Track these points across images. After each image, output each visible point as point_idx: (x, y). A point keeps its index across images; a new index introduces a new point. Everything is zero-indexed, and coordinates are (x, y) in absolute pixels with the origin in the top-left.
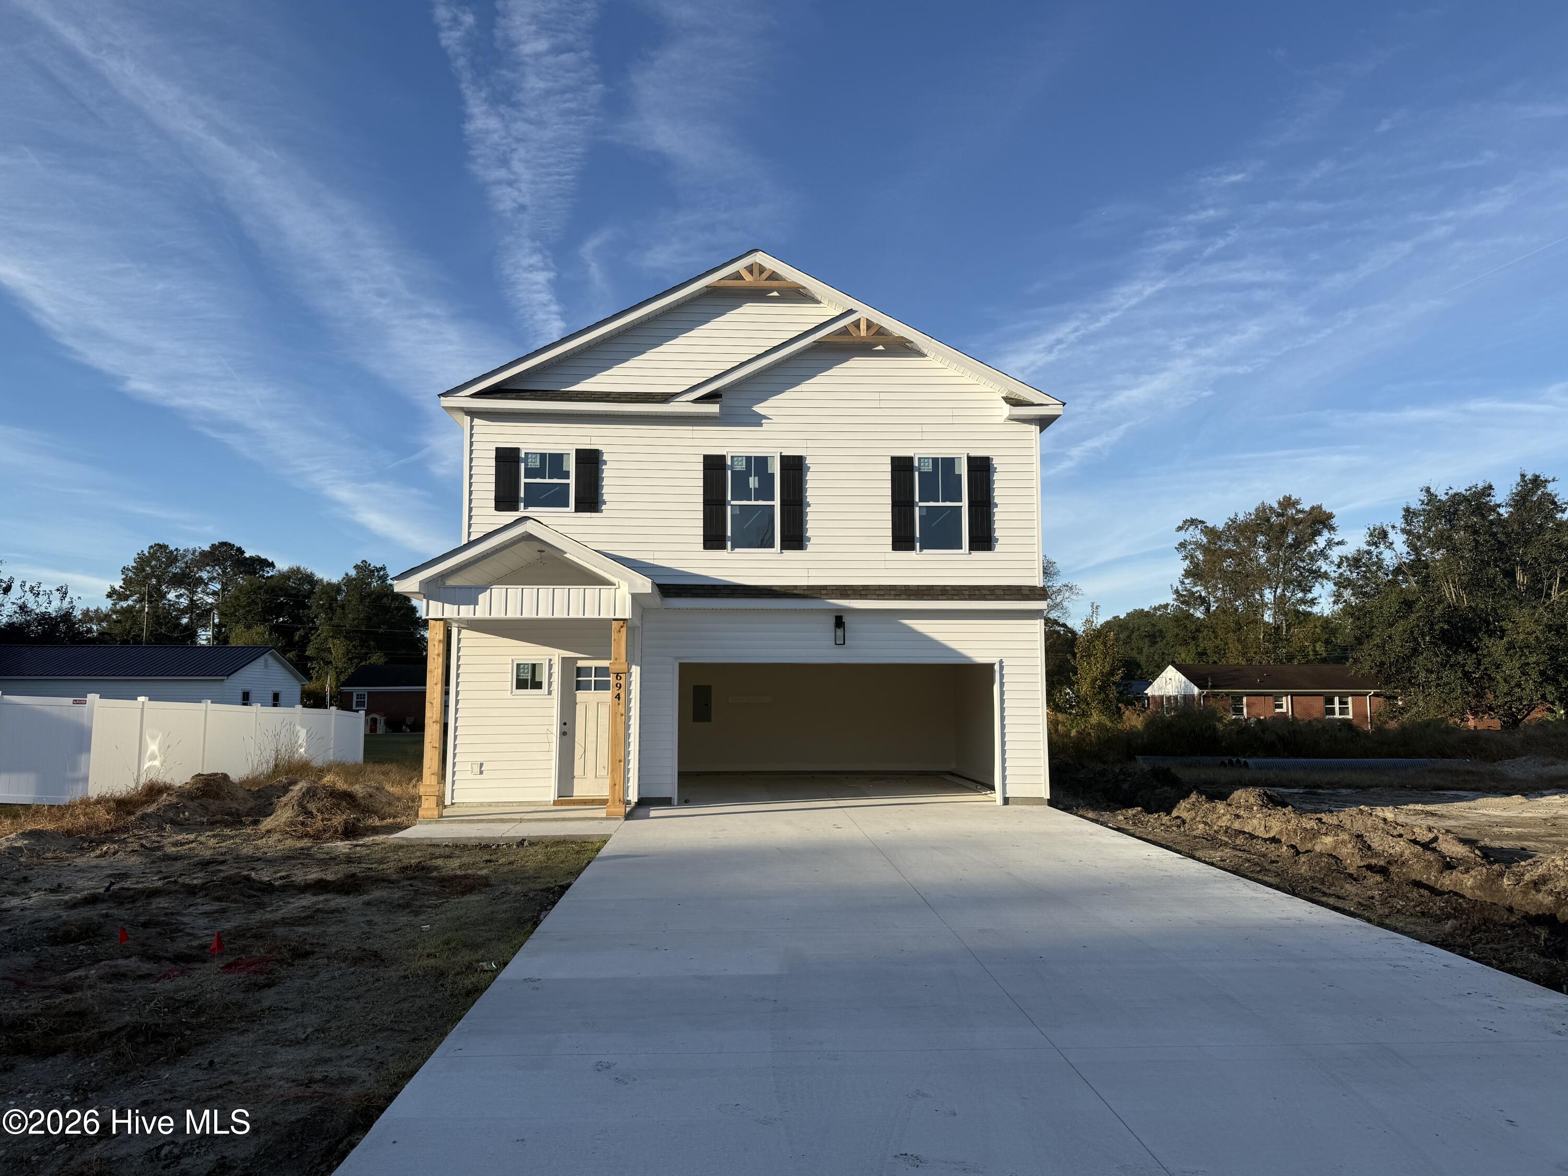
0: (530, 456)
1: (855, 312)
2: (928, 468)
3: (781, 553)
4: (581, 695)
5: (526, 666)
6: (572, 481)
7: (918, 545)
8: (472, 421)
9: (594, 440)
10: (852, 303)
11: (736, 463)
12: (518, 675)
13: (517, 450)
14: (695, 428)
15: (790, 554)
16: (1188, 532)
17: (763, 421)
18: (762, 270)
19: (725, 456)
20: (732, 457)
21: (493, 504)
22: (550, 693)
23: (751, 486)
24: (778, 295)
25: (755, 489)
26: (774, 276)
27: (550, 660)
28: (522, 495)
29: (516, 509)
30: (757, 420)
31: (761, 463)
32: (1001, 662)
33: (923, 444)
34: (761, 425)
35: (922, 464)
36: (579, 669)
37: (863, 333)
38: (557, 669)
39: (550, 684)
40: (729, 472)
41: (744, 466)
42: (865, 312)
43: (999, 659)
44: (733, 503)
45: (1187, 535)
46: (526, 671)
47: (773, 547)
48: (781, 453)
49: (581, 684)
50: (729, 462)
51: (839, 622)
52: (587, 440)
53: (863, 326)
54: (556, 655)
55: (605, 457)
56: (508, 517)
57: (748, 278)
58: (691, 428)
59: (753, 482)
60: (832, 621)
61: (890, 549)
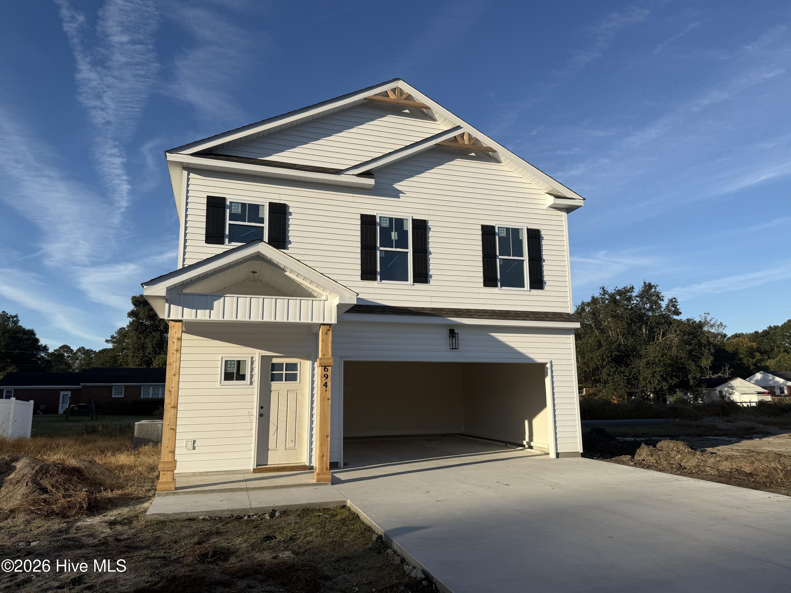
0: (233, 204)
1: (462, 128)
2: (504, 234)
3: (414, 285)
4: (275, 385)
5: (232, 362)
6: (266, 225)
7: (499, 283)
8: (188, 175)
9: (283, 197)
10: (459, 122)
11: (382, 222)
12: (225, 370)
13: (224, 199)
14: (354, 195)
15: (419, 286)
17: (401, 195)
18: (401, 92)
19: (375, 216)
20: (380, 217)
21: (204, 238)
22: (251, 383)
23: (393, 238)
24: (409, 112)
25: (395, 240)
26: (409, 97)
27: (252, 358)
28: (227, 232)
29: (223, 243)
30: (396, 194)
31: (399, 223)
32: (551, 362)
33: (500, 218)
34: (399, 197)
35: (500, 231)
36: (273, 365)
37: (466, 142)
38: (257, 365)
39: (252, 376)
40: (378, 227)
41: (388, 224)
42: (467, 128)
43: (550, 360)
44: (381, 248)
46: (232, 366)
47: (407, 280)
48: (412, 217)
49: (275, 376)
50: (378, 221)
51: (452, 333)
52: (277, 197)
53: (466, 137)
54: (257, 354)
55: (291, 210)
56: (217, 249)
57: (392, 96)
58: (352, 195)
59: (394, 236)
60: (446, 333)
61: (482, 285)
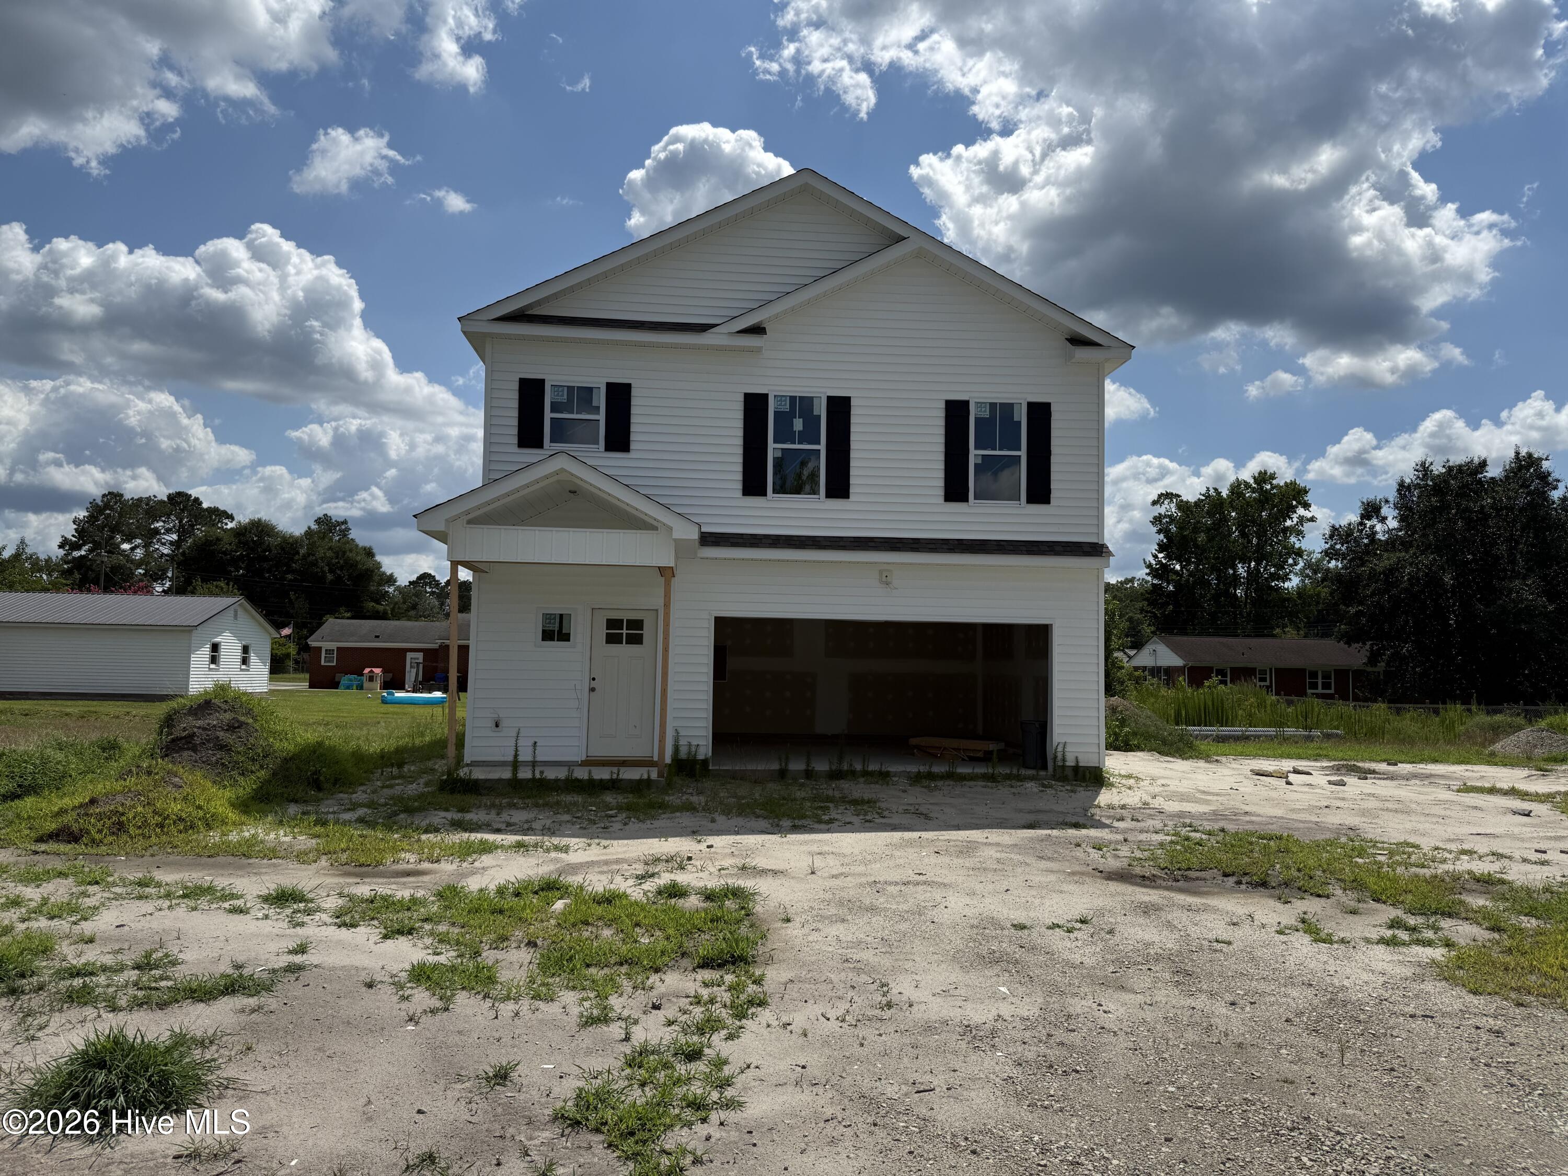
0: (556, 389)
1: (913, 240)
2: (985, 414)
3: (826, 501)
4: (611, 649)
5: (553, 617)
6: (601, 417)
7: (972, 496)
9: (625, 373)
11: (778, 402)
12: (543, 626)
13: (542, 381)
15: (835, 503)
16: (1163, 506)
19: (766, 395)
20: (774, 396)
21: (515, 440)
23: (796, 428)
25: (800, 431)
28: (547, 431)
29: (541, 447)
31: (806, 403)
32: (1057, 623)
33: (979, 387)
35: (979, 409)
36: (609, 621)
38: (586, 620)
40: (771, 412)
41: (787, 406)
42: (922, 241)
43: (1055, 620)
44: (775, 445)
45: (1161, 510)
46: (553, 621)
47: (818, 494)
48: (827, 393)
49: (612, 637)
50: (771, 401)
52: (618, 374)
55: (634, 392)
56: (531, 455)
59: (798, 424)
61: (941, 500)
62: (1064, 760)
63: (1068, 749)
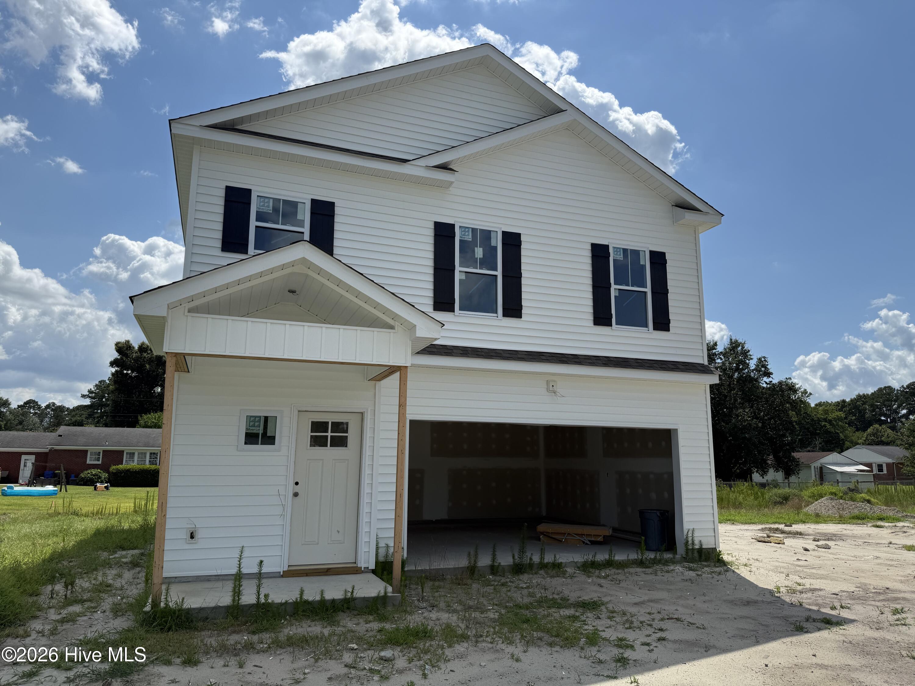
0: (262, 199)
2: (621, 257)
3: (505, 319)
5: (257, 419)
6: (306, 230)
7: (614, 321)
9: (330, 193)
11: (463, 233)
12: (248, 429)
13: (248, 191)
15: (510, 321)
19: (454, 225)
20: (459, 227)
21: (219, 244)
23: (477, 255)
25: (480, 258)
28: (252, 237)
29: (245, 252)
31: (486, 235)
32: (680, 428)
33: (616, 235)
35: (616, 253)
36: (314, 423)
38: (292, 423)
40: (458, 241)
41: (470, 237)
44: (461, 269)
46: (257, 423)
47: (497, 313)
48: (502, 229)
49: (317, 439)
50: (457, 231)
52: (323, 192)
55: (337, 210)
59: (479, 252)
60: (544, 385)
61: (591, 323)
62: (693, 544)
63: (696, 534)
